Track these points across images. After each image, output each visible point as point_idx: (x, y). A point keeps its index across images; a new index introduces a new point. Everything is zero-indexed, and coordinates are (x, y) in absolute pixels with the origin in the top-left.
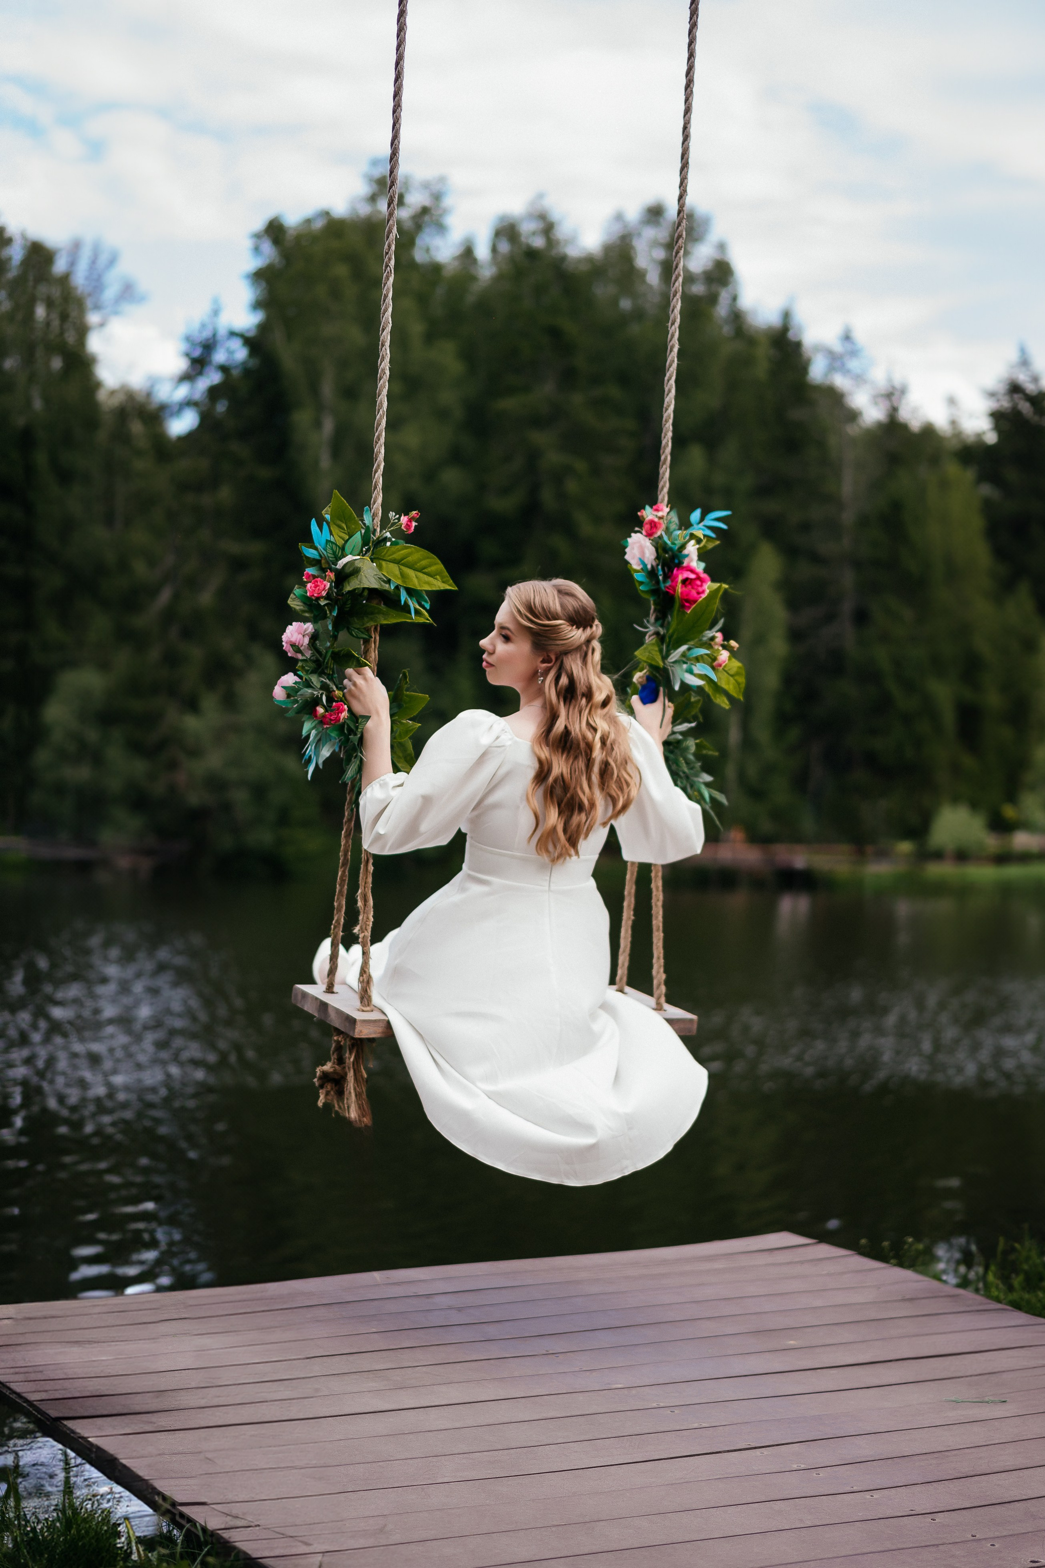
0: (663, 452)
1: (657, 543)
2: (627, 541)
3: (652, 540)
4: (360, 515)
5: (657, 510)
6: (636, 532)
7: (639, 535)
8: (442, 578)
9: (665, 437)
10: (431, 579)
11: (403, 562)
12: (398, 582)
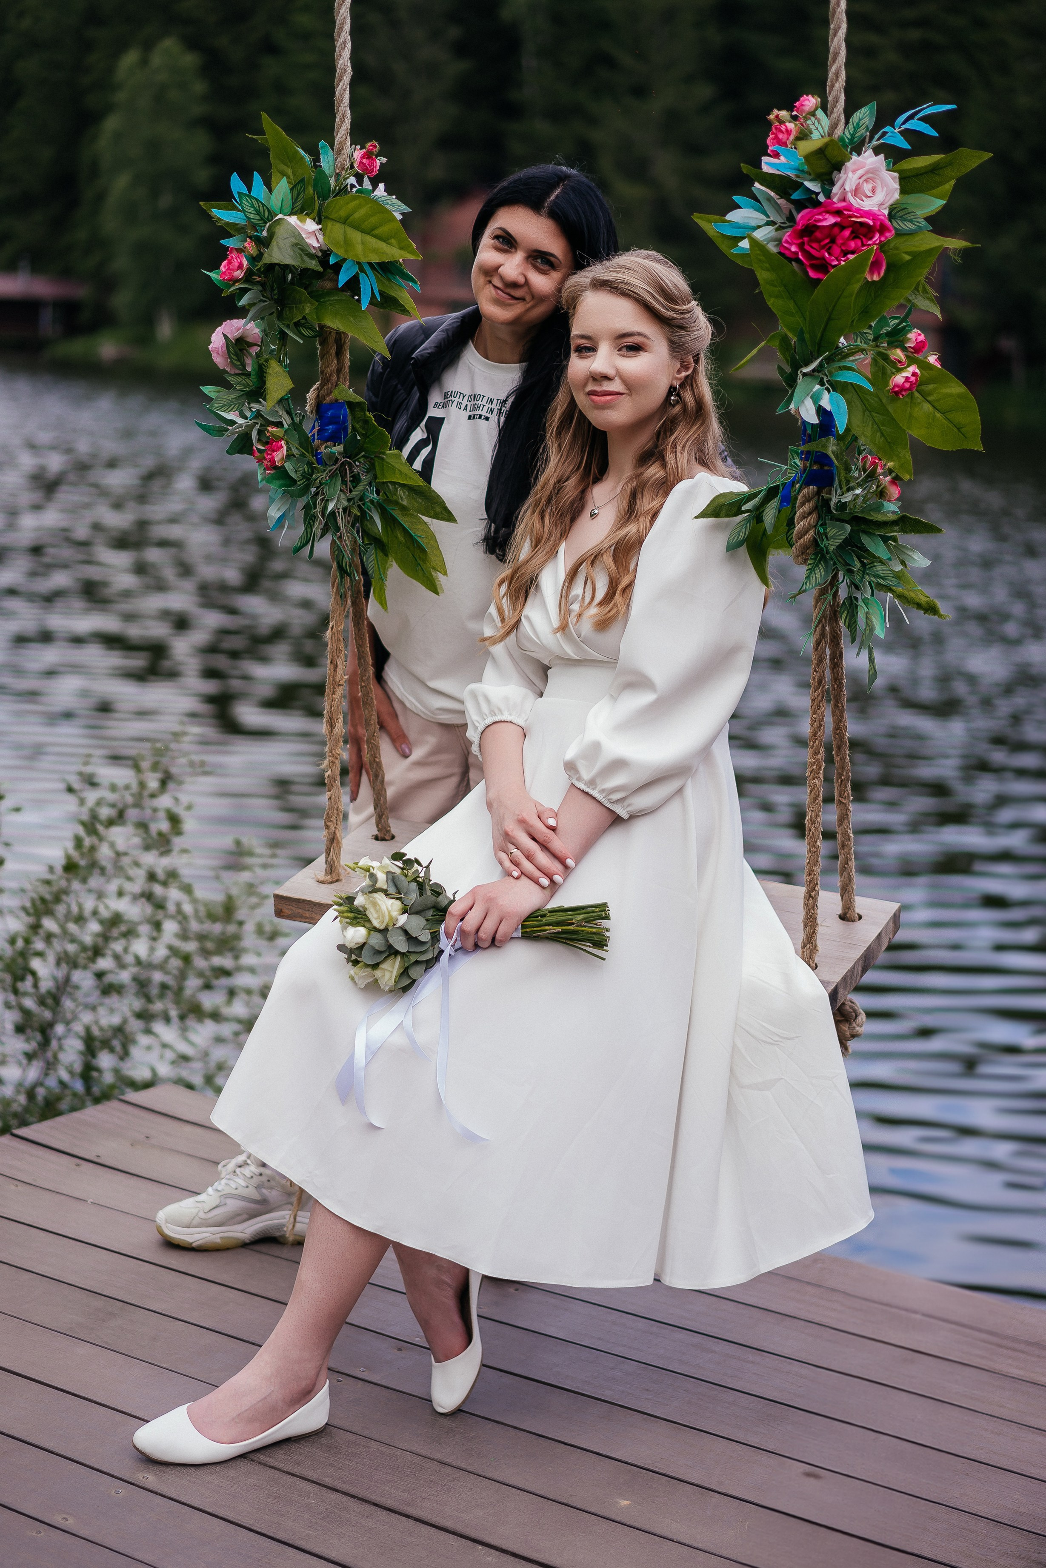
4: (316, 156)
10: (382, 245)
11: (348, 221)
12: (341, 253)
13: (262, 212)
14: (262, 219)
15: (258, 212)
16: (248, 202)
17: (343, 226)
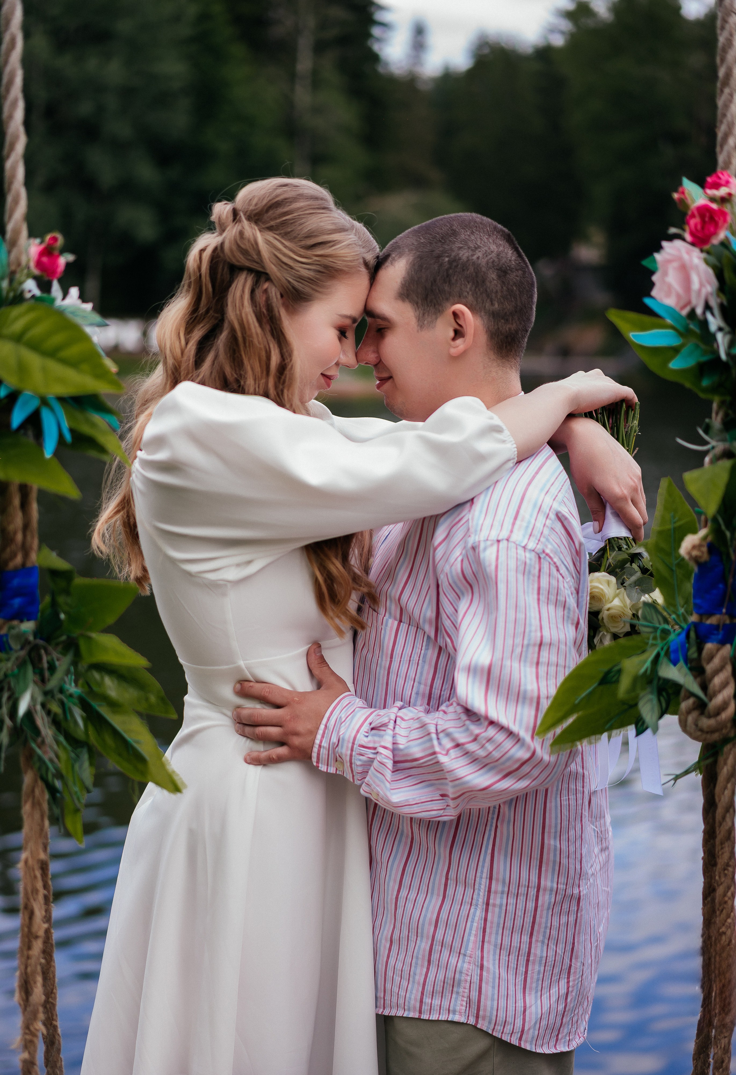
1: (719, 259)
2: (654, 261)
3: (708, 253)
5: (717, 186)
6: (671, 238)
7: (678, 243)
9: (723, 28)
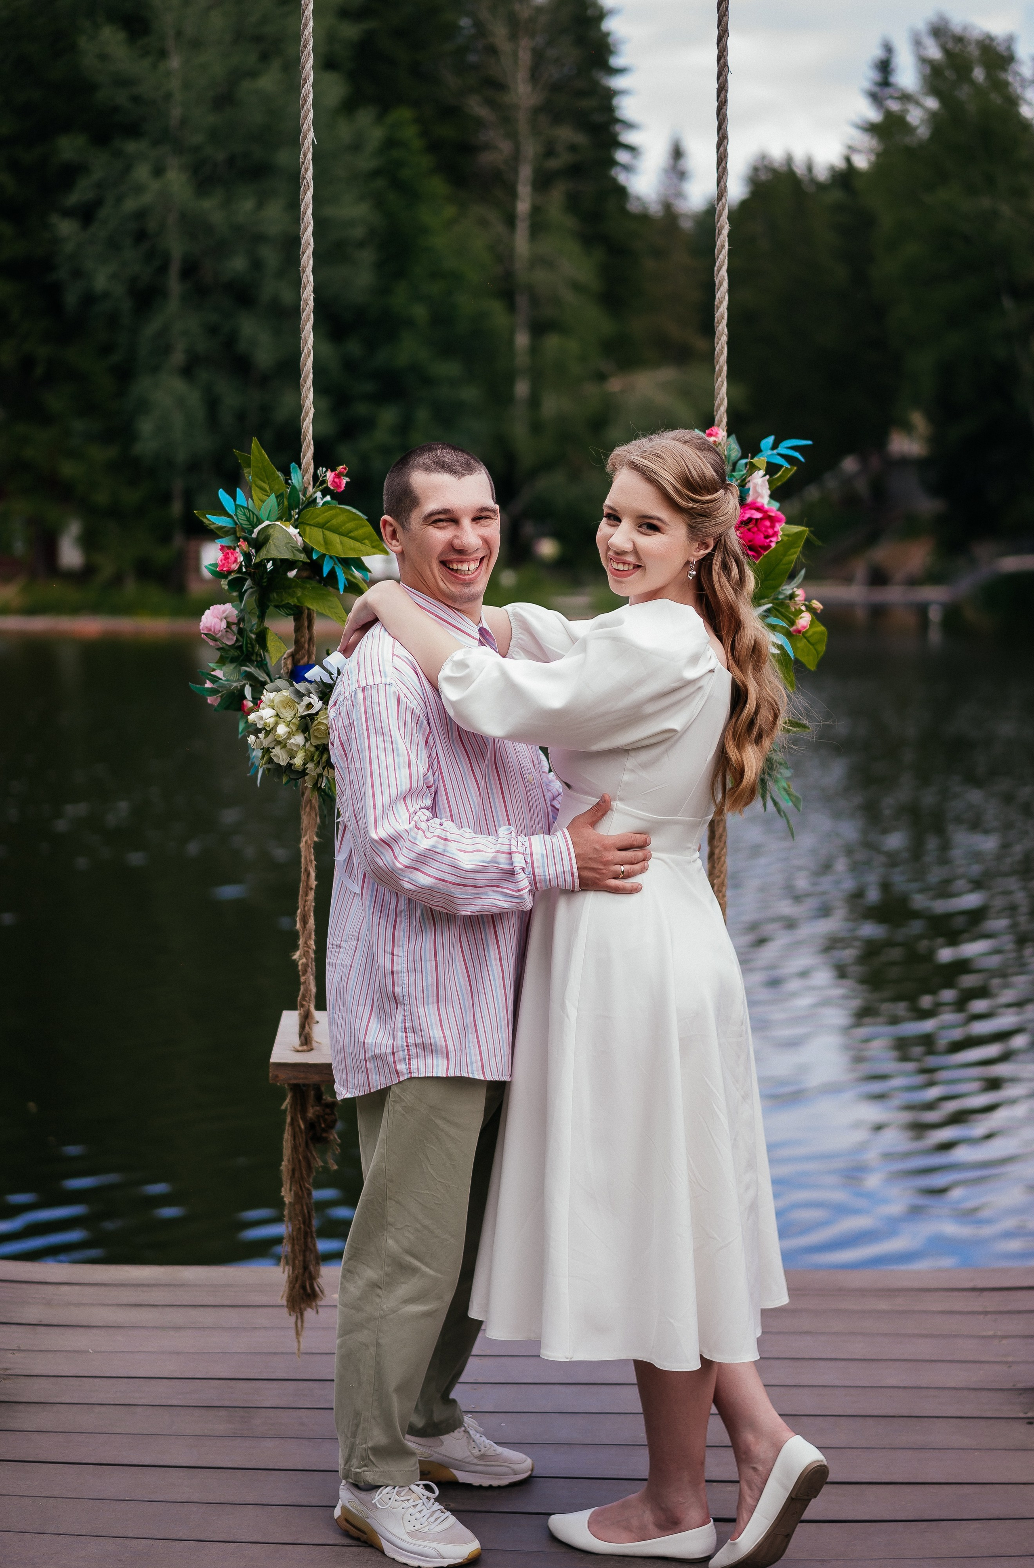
0: (717, 362)
4: (287, 473)
8: (372, 542)
10: (358, 544)
11: (327, 525)
12: (322, 550)
13: (252, 519)
14: (250, 524)
15: (248, 519)
16: (241, 511)
17: (321, 530)
